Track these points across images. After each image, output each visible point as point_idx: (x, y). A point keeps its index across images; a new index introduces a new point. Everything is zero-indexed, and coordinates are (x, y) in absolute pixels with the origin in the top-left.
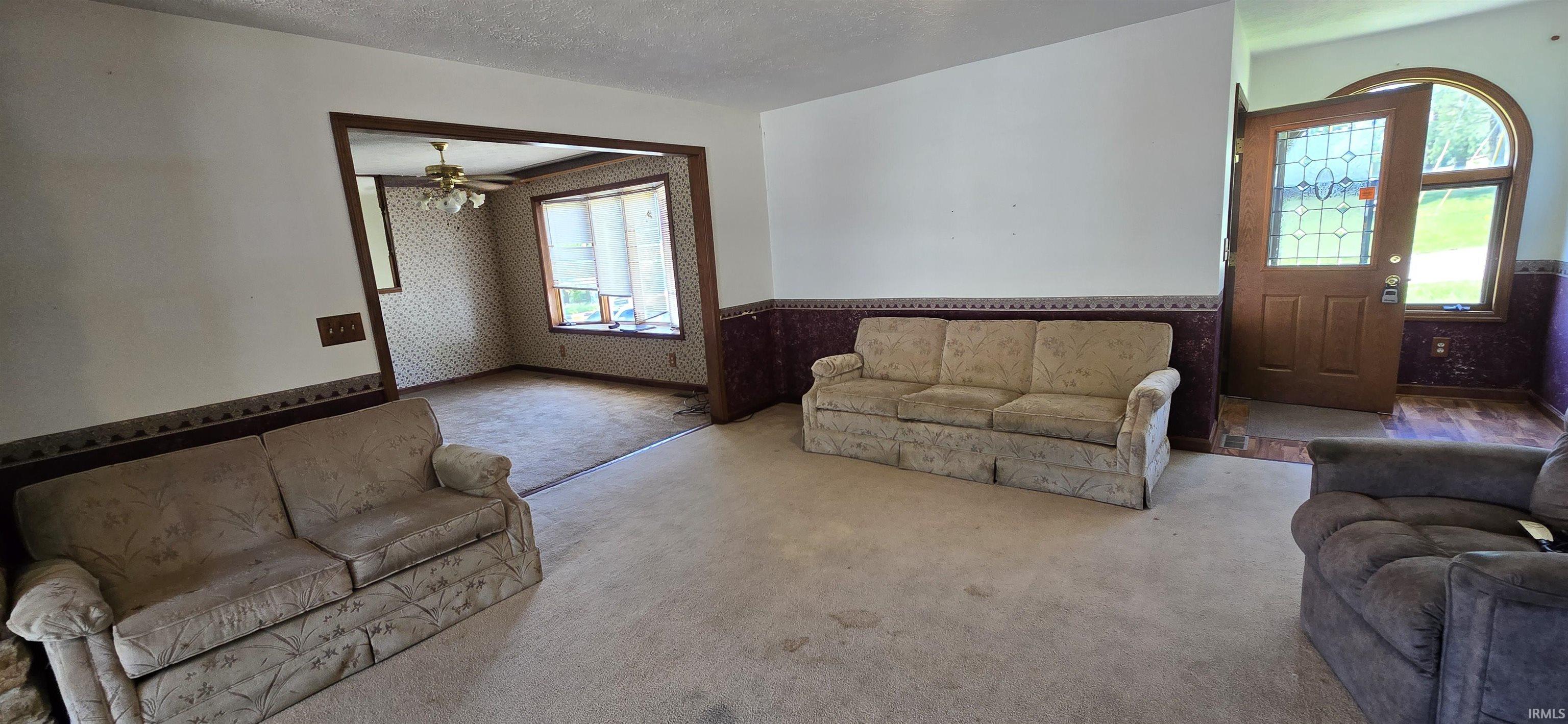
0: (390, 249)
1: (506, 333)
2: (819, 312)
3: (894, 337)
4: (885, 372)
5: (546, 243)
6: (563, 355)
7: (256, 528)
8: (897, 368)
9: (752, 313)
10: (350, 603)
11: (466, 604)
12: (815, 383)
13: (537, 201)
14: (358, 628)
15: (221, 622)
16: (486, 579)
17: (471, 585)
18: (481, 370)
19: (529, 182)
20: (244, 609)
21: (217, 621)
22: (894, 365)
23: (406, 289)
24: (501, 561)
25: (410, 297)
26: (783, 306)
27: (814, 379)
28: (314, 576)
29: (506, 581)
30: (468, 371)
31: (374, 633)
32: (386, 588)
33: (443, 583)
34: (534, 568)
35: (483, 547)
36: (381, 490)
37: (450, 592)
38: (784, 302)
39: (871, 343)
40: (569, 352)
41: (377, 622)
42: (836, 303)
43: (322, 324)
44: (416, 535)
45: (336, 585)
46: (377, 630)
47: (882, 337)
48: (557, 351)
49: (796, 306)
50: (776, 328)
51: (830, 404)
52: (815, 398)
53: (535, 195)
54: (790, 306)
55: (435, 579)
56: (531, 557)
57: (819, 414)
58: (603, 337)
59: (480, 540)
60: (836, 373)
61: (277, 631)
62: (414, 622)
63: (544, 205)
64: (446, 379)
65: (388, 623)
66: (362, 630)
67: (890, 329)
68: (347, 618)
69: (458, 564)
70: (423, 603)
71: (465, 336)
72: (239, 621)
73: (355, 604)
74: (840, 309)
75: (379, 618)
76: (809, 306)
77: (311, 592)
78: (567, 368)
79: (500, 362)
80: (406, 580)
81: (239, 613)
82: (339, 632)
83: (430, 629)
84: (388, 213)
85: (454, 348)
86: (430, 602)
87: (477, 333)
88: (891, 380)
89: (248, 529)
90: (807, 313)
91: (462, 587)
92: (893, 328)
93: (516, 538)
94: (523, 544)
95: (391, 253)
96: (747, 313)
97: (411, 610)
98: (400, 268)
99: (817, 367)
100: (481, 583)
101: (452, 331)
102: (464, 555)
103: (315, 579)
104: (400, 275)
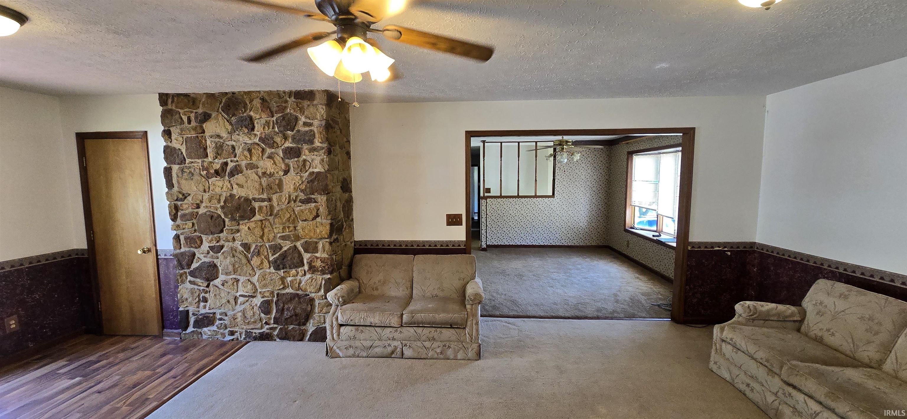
0: (553, 177)
1: (605, 227)
2: (792, 261)
3: (841, 305)
4: (820, 334)
5: (631, 179)
6: (628, 246)
7: (401, 289)
8: (833, 334)
9: (726, 249)
10: (399, 329)
11: (441, 353)
12: (734, 319)
13: (631, 154)
14: (400, 341)
15: (361, 317)
16: (452, 346)
17: (445, 346)
18: (598, 244)
19: (628, 143)
20: (368, 316)
21: (361, 316)
22: (832, 331)
23: (557, 196)
24: (459, 341)
25: (558, 201)
26: (762, 249)
27: (735, 315)
28: (390, 314)
29: (461, 352)
30: (579, 243)
31: (404, 346)
32: (411, 330)
33: (434, 339)
34: (475, 352)
35: (452, 330)
36: (443, 290)
37: (436, 344)
38: (763, 246)
39: (816, 303)
40: (630, 245)
41: (407, 342)
42: (809, 258)
43: (449, 216)
44: (427, 314)
45: (395, 321)
46: (406, 345)
47: (829, 301)
48: (626, 243)
49: (772, 252)
50: (753, 266)
51: (731, 339)
52: (722, 330)
53: (630, 150)
54: (767, 251)
55: (431, 336)
56: (475, 346)
57: (724, 344)
58: (648, 241)
59: (451, 327)
60: (757, 317)
61: (376, 329)
62: (420, 350)
63: (634, 156)
64: (567, 245)
65: (410, 345)
66: (401, 342)
67: (840, 297)
68: (397, 335)
69: (441, 334)
70: (424, 343)
71: (581, 224)
72: (366, 319)
73: (400, 331)
74: (811, 264)
75: (408, 341)
76: (783, 255)
77: (387, 319)
78: (629, 255)
79: (598, 242)
80: (419, 330)
81: (366, 317)
82: (394, 339)
83: (425, 356)
84: (556, 159)
85: (575, 230)
86: (427, 344)
87: (588, 224)
88: (824, 344)
89: (398, 289)
90: (781, 259)
91: (441, 344)
92: (843, 296)
93: (468, 334)
94: (472, 338)
95: (553, 179)
96: (720, 249)
97: (419, 344)
98: (556, 186)
99: (738, 307)
100: (449, 347)
101: (575, 221)
102: (444, 331)
103: (390, 315)
104: (555, 190)
